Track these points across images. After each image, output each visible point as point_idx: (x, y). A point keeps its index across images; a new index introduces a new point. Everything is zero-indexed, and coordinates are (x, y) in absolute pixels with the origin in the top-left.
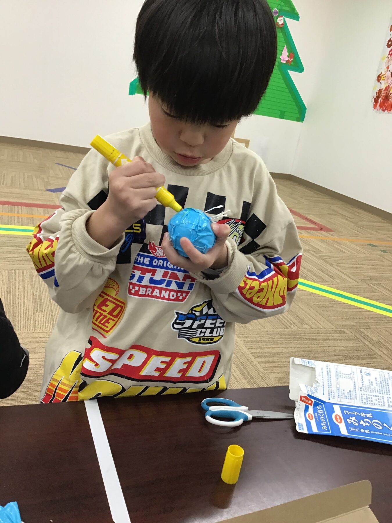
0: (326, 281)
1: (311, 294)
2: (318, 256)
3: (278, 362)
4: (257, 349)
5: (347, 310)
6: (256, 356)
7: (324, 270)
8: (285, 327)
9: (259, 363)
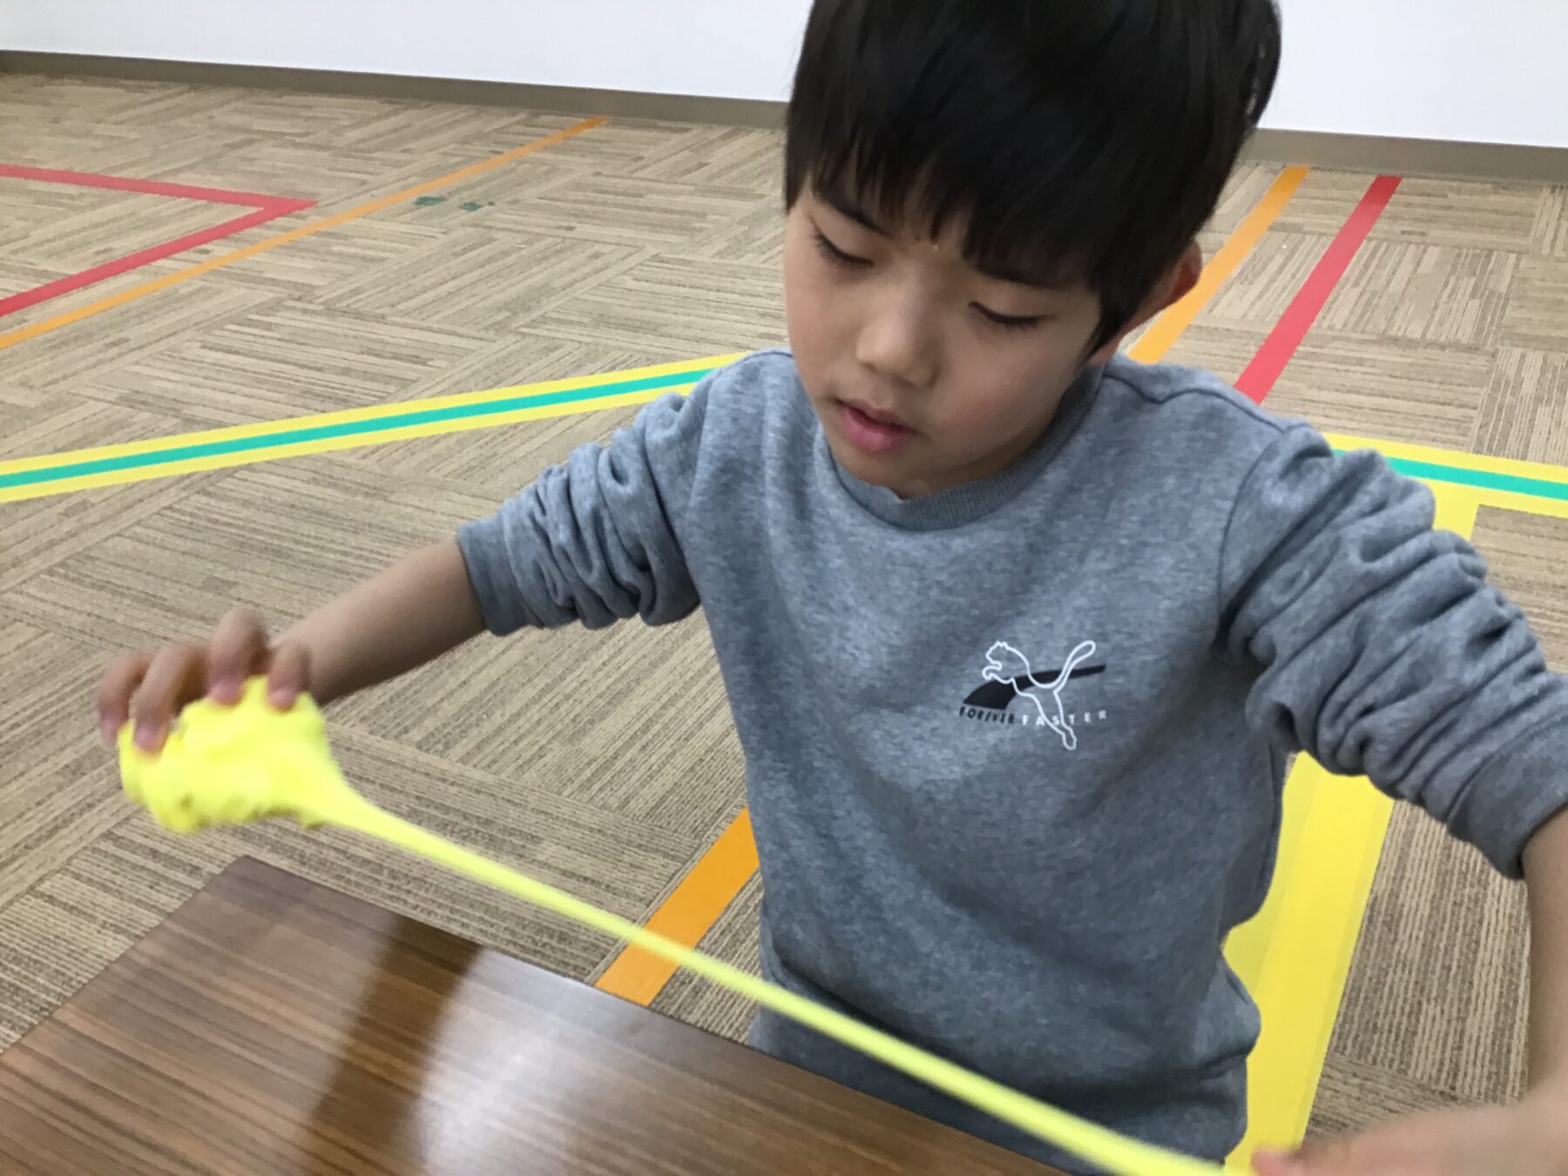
0: (414, 382)
1: (410, 447)
2: (322, 307)
3: (509, 721)
4: (420, 720)
5: (536, 443)
6: (440, 747)
7: (378, 347)
9: (464, 760)
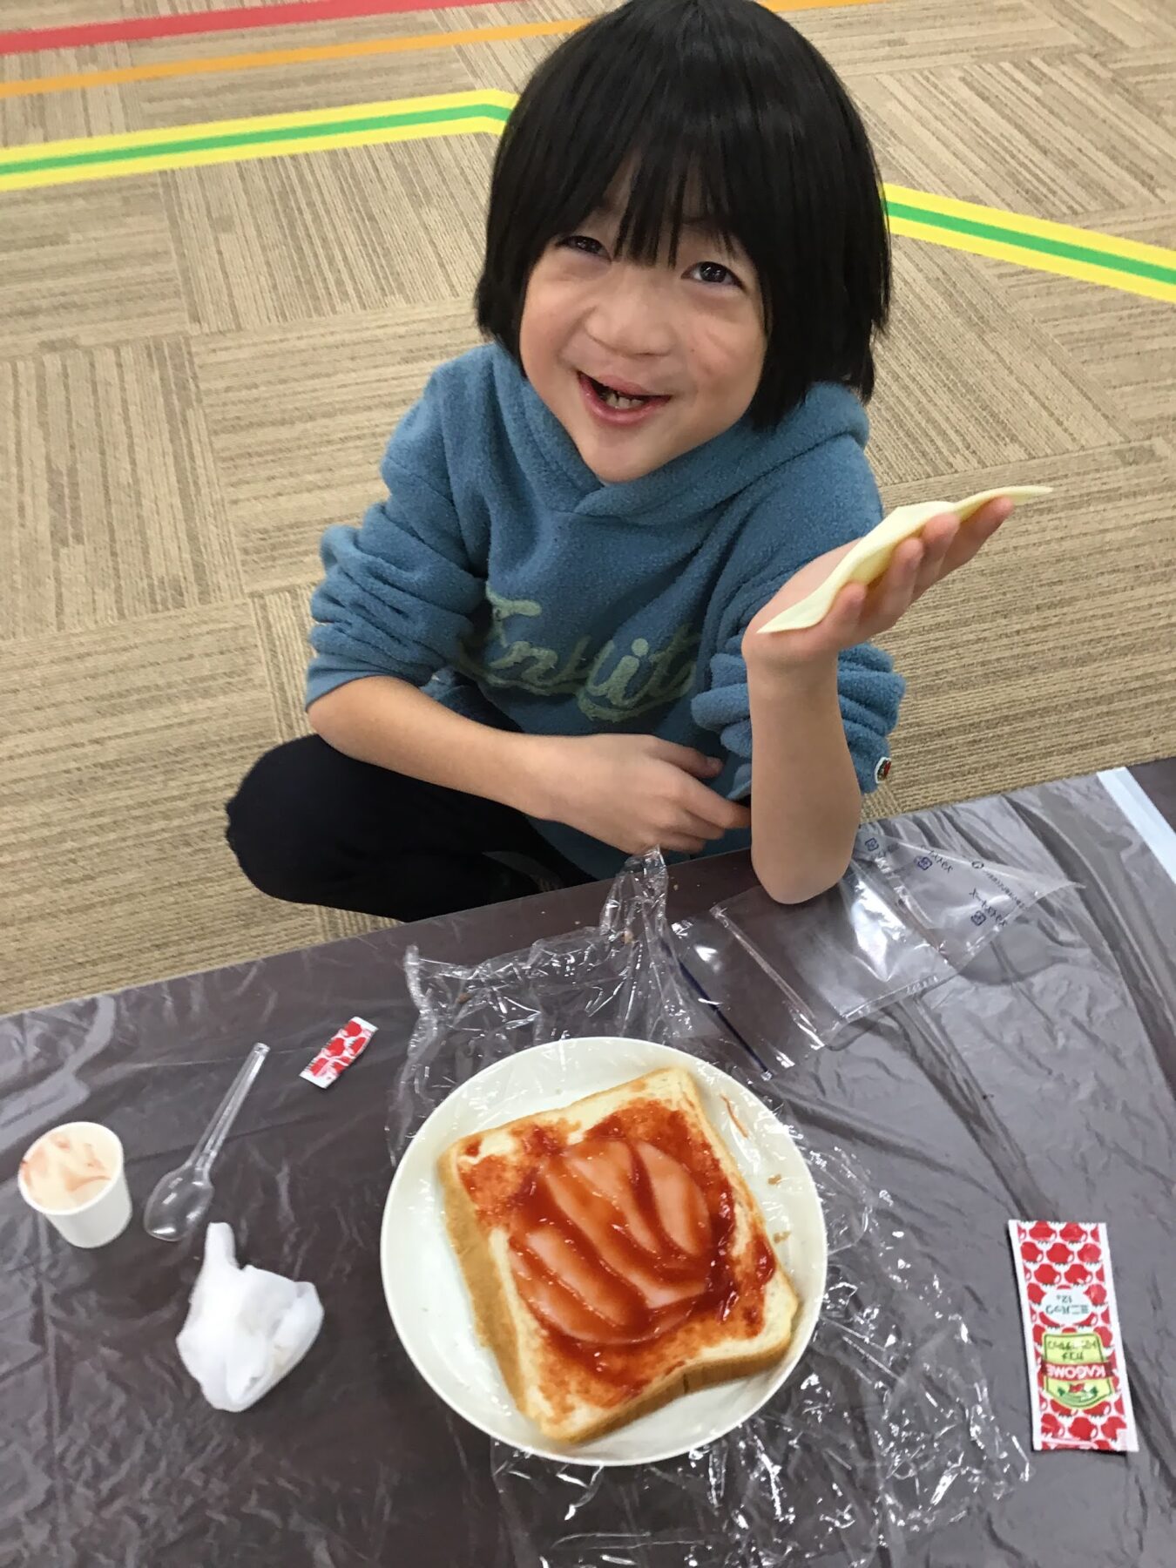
8: (929, 469)
